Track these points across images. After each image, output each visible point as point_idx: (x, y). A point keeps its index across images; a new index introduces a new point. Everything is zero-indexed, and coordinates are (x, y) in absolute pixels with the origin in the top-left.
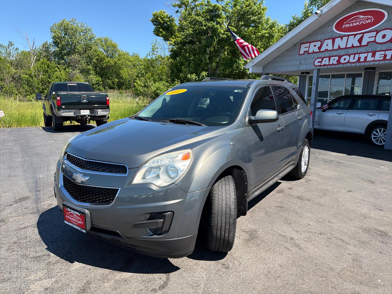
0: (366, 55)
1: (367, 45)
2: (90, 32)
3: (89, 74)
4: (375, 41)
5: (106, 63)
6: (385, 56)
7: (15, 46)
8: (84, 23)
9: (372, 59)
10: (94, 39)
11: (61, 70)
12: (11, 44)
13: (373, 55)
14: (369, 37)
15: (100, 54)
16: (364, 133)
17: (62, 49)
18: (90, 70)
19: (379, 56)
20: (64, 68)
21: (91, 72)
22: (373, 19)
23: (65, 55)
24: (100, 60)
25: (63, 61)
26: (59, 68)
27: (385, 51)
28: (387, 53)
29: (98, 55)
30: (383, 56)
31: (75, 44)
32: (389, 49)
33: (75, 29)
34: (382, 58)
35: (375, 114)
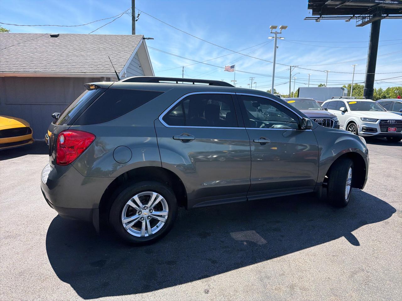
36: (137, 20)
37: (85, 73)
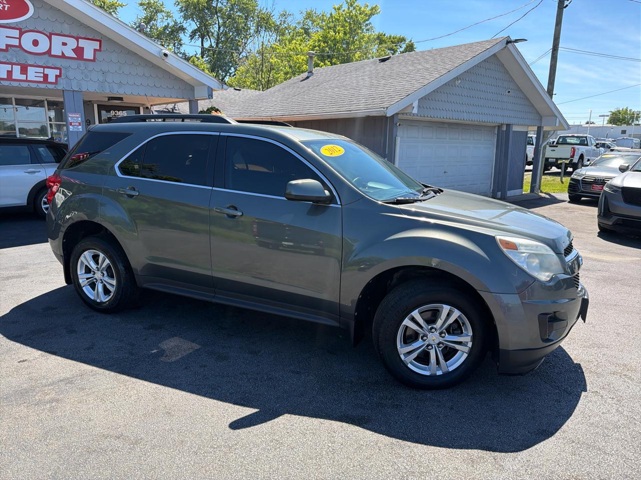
0: (9, 67)
1: (6, 50)
4: (20, 46)
6: (46, 77)
9: (23, 77)
13: (24, 70)
14: (7, 37)
16: (26, 204)
19: (33, 74)
22: (7, 6)
27: (44, 67)
28: (47, 71)
30: (42, 75)
32: (49, 65)
34: (42, 79)
35: (38, 170)
36: (567, 6)
37: (350, 111)
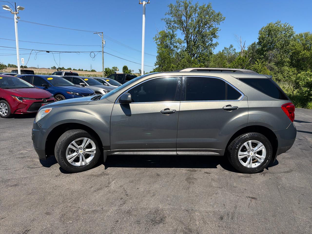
2: (291, 30)
3: (283, 65)
5: (302, 55)
7: (234, 48)
8: (287, 23)
10: (293, 36)
11: (259, 63)
12: (231, 46)
15: (297, 48)
17: (264, 46)
18: (285, 62)
20: (262, 61)
21: (285, 64)
23: (266, 51)
24: (297, 53)
25: (263, 56)
26: (258, 62)
29: (296, 49)
31: (275, 42)
33: (278, 29)
